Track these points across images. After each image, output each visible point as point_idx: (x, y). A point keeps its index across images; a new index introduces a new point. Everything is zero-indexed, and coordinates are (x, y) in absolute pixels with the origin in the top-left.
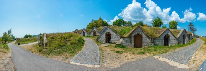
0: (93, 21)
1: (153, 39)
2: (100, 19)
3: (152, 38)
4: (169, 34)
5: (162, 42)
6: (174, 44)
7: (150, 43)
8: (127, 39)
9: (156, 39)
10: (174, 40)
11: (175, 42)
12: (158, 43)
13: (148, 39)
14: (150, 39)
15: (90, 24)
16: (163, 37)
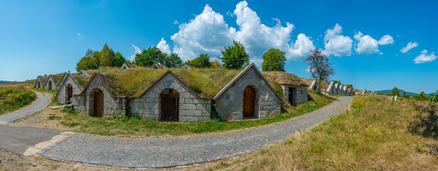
0: (89, 52)
1: (124, 101)
2: (106, 48)
3: (121, 99)
4: (176, 86)
5: (150, 109)
6: (196, 119)
7: (117, 109)
8: (79, 98)
9: (135, 101)
10: (194, 107)
11: (198, 113)
12: (140, 111)
13: (113, 101)
14: (118, 101)
15: (85, 58)
16: (155, 95)
